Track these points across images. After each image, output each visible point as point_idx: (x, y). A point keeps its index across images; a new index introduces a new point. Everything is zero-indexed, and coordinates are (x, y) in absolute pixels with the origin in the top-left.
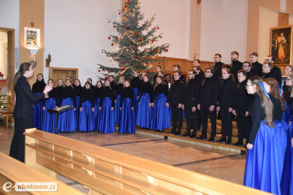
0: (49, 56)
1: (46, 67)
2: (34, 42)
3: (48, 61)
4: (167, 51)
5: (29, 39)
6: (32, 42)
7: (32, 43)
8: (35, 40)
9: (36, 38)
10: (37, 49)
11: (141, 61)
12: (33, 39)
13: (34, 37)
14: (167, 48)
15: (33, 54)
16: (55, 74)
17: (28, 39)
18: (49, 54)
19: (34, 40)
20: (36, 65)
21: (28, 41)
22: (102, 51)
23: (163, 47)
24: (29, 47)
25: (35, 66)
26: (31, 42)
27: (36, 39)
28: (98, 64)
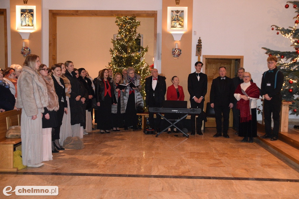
0: (200, 41)
1: (196, 56)
2: (179, 24)
3: (199, 47)
5: (174, 21)
6: (178, 24)
7: (177, 26)
8: (181, 22)
9: (183, 18)
10: (183, 32)
12: (178, 20)
13: (180, 18)
15: (177, 40)
17: (172, 21)
18: (200, 38)
19: (179, 22)
20: (180, 53)
21: (173, 24)
22: (272, 28)
24: (173, 32)
25: (179, 55)
26: (175, 25)
27: (182, 20)
28: (262, 48)
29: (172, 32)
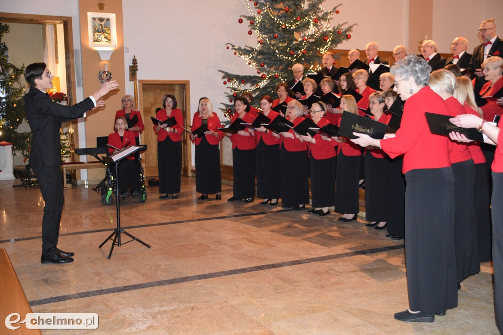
0: (135, 61)
1: (130, 80)
2: (105, 37)
3: (134, 69)
4: (348, 37)
5: (98, 33)
6: (103, 37)
7: (103, 39)
8: (107, 35)
9: (110, 29)
10: (111, 49)
11: (295, 59)
12: (103, 32)
13: (106, 29)
14: (348, 33)
15: (105, 59)
16: (151, 92)
17: (95, 32)
18: (134, 57)
19: (105, 34)
21: (96, 36)
22: (227, 46)
23: (338, 31)
24: (99, 47)
26: (100, 38)
27: (109, 32)
28: (219, 71)
29: (96, 49)
